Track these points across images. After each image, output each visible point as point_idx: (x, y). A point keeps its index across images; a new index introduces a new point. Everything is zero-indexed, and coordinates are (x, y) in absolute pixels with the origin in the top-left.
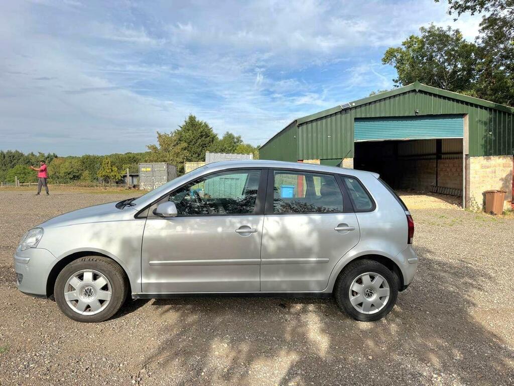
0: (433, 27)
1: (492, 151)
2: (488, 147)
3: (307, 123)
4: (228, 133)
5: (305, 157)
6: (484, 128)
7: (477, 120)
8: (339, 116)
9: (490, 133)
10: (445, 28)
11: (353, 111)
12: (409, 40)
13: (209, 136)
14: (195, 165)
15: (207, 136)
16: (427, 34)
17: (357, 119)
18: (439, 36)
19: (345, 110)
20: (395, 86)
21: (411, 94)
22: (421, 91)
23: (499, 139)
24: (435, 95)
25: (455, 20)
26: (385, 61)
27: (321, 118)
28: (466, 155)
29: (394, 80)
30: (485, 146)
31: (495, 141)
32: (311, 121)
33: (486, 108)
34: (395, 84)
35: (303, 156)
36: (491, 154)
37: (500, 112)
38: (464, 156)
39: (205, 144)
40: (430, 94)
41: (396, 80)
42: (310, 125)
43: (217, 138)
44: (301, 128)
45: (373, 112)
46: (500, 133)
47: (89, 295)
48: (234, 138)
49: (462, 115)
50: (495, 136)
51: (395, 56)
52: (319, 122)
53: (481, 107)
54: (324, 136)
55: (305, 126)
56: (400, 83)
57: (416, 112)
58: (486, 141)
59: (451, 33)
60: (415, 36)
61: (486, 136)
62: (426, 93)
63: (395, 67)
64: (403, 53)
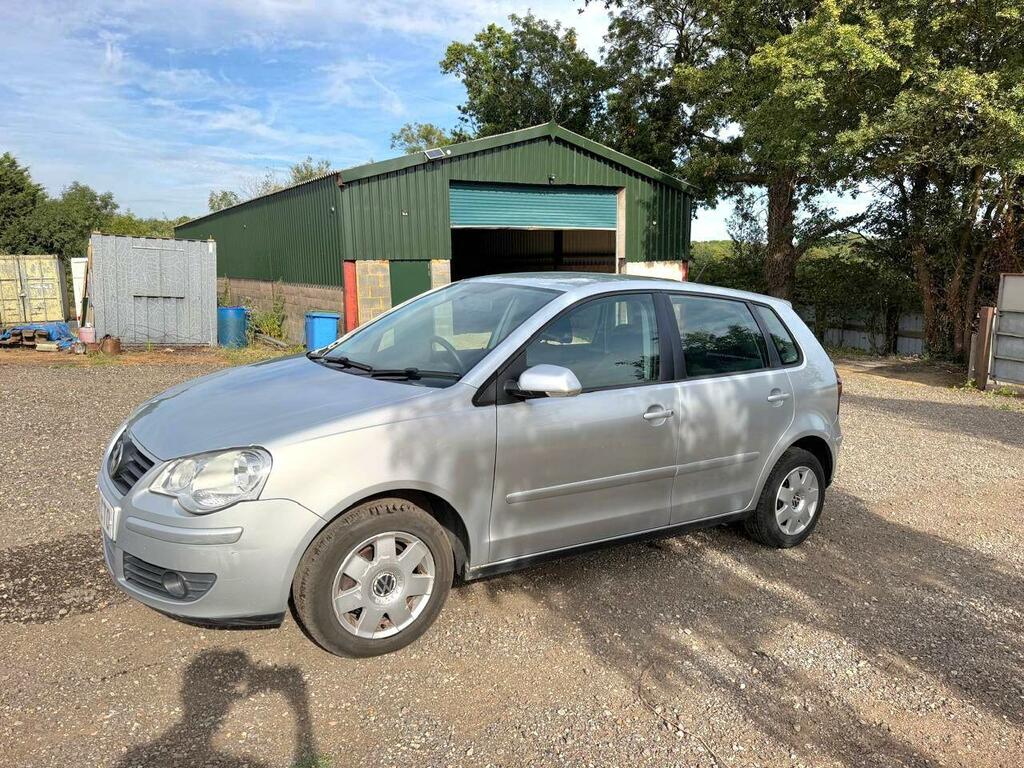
0: (530, 18)
1: (656, 254)
2: (651, 246)
3: (359, 181)
4: (76, 184)
5: (360, 253)
6: (646, 213)
7: (637, 198)
8: (420, 173)
9: (655, 223)
10: (552, 24)
11: (446, 166)
12: (487, 32)
13: (21, 190)
14: (10, 262)
15: (17, 188)
16: (521, 29)
17: (454, 184)
18: (542, 35)
19: (433, 164)
20: (462, 119)
21: (542, 143)
22: (558, 140)
23: (666, 234)
24: (579, 149)
25: (580, 11)
26: (447, 66)
27: (387, 175)
28: (621, 259)
29: (459, 108)
30: (646, 244)
31: (660, 235)
32: (369, 179)
33: (649, 180)
34: (462, 116)
35: (354, 250)
36: (654, 259)
37: (668, 188)
38: (617, 261)
39: (13, 210)
40: (572, 146)
41: (465, 108)
42: (365, 187)
43: (44, 196)
44: (347, 191)
45: (479, 171)
46: (666, 222)
47: (386, 591)
48: (93, 197)
49: (615, 190)
50: (660, 228)
51: (464, 60)
52: (384, 182)
53: (644, 178)
54: (396, 212)
55: (355, 189)
56: (471, 116)
57: (550, 179)
58: (648, 237)
59: (561, 34)
60: (498, 26)
61: (648, 228)
62: (565, 143)
63: (464, 81)
64: (479, 56)
